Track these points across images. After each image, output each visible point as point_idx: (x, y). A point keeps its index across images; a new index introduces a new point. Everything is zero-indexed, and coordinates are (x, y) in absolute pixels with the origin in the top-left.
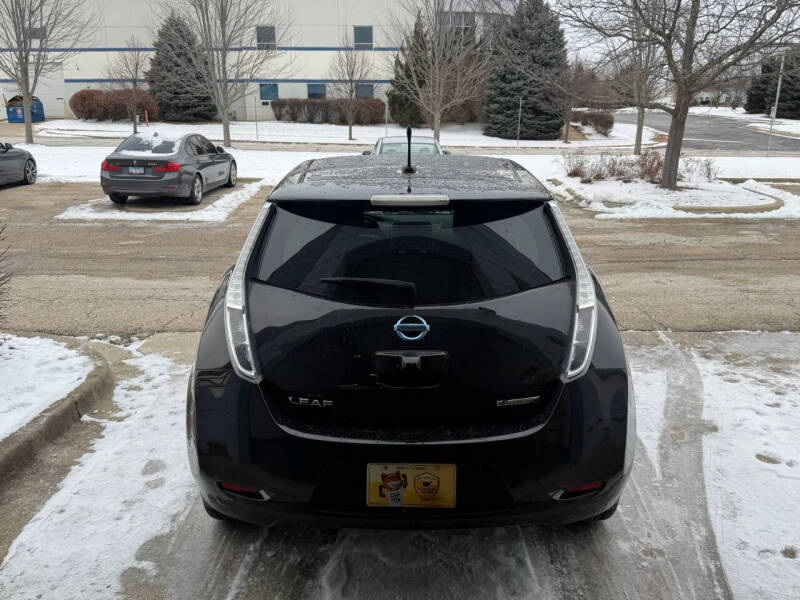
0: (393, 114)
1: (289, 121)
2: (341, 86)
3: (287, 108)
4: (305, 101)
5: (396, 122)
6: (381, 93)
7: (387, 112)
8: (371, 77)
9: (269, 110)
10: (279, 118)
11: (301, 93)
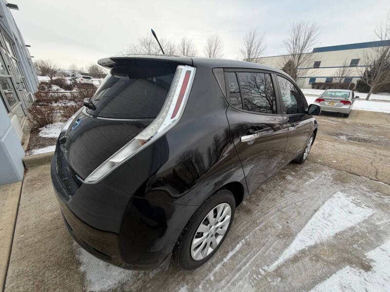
0: (356, 88)
1: (316, 89)
2: (337, 78)
3: (317, 85)
4: (324, 83)
5: (358, 90)
6: (355, 81)
7: (355, 87)
8: (351, 76)
9: (311, 86)
10: (313, 88)
11: (323, 81)
